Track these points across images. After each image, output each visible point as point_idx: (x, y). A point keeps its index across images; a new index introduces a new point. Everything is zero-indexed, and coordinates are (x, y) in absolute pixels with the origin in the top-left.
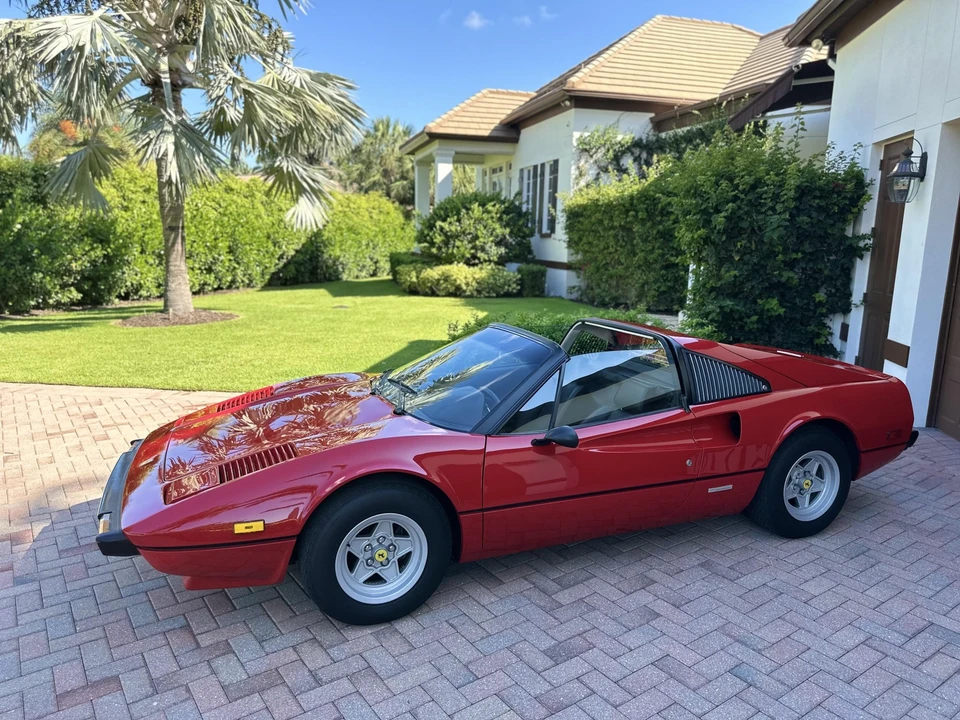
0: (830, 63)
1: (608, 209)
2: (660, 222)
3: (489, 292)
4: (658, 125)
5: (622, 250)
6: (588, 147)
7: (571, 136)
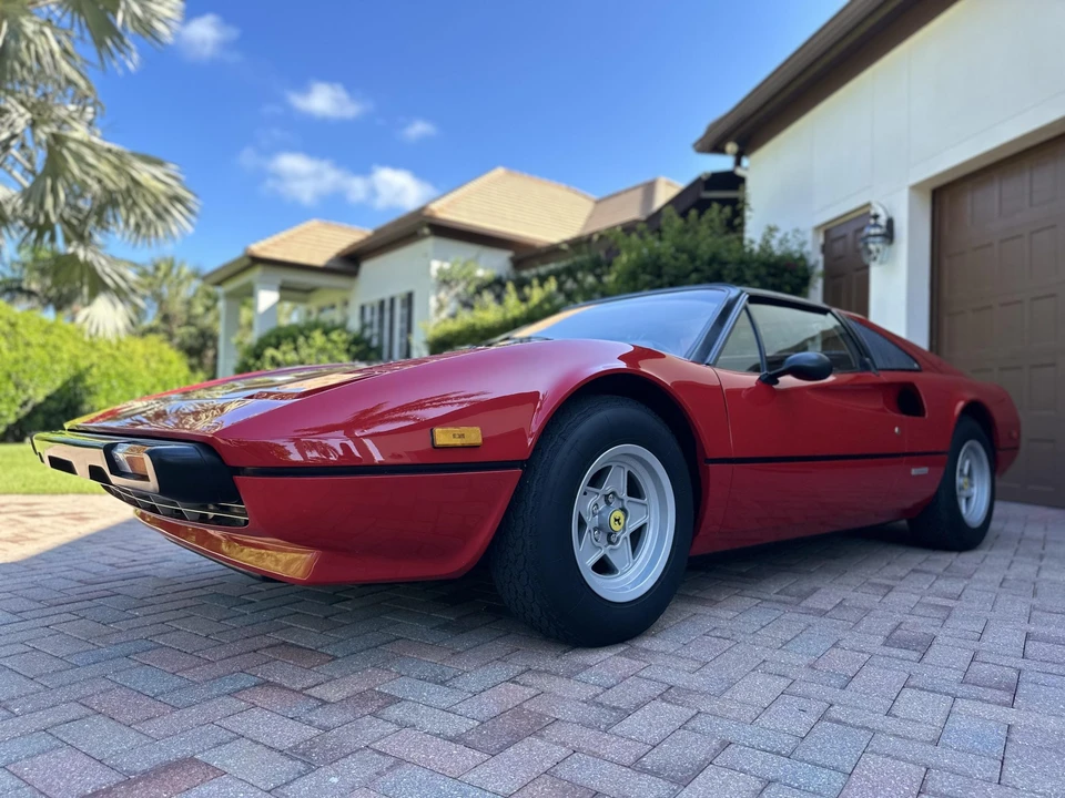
0: (739, 172)
4: (518, 263)
6: (448, 278)
7: (429, 266)
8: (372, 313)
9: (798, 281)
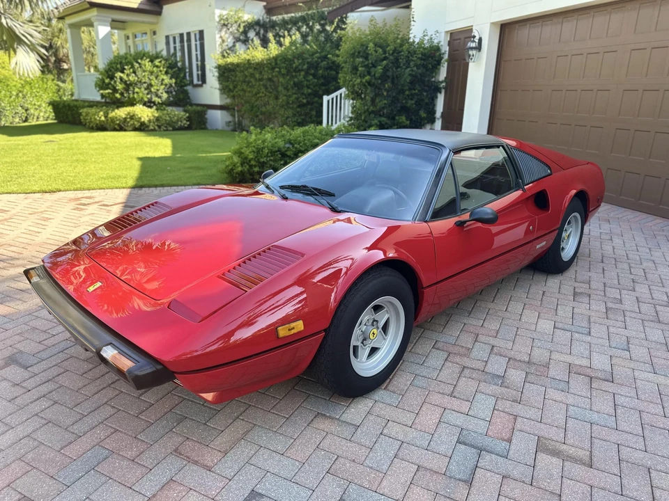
1: (259, 66)
2: (296, 76)
3: (166, 127)
4: (270, 11)
5: (270, 95)
6: (226, 23)
8: (175, 43)
9: (436, 62)
